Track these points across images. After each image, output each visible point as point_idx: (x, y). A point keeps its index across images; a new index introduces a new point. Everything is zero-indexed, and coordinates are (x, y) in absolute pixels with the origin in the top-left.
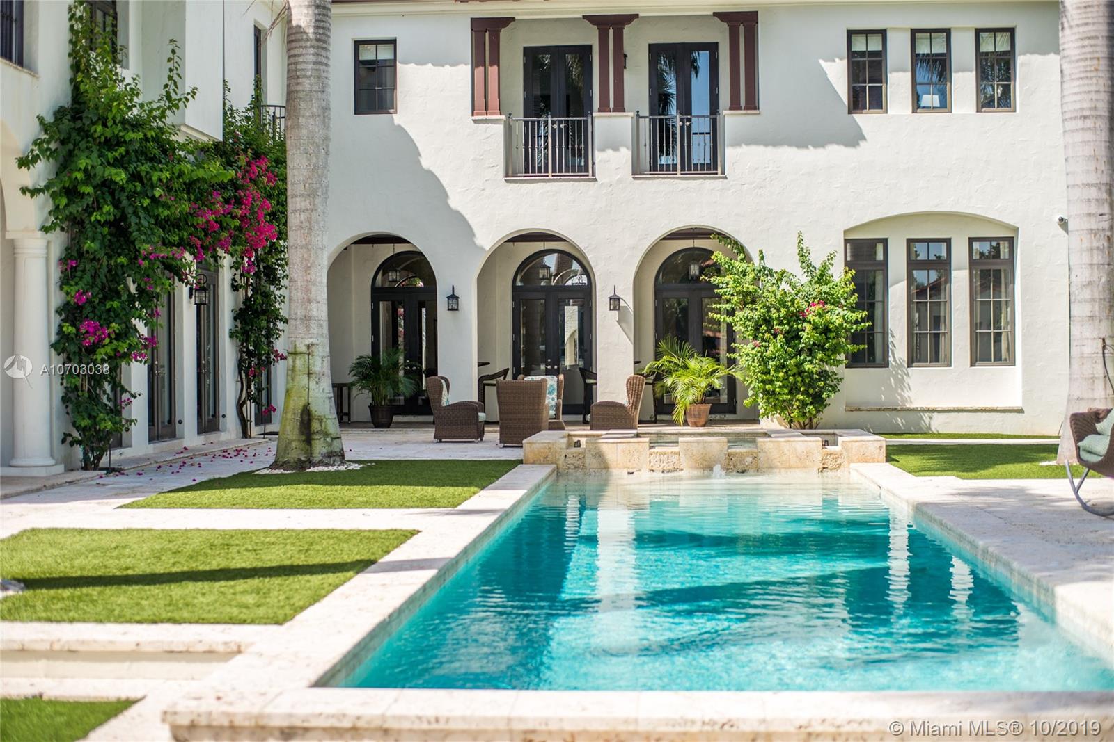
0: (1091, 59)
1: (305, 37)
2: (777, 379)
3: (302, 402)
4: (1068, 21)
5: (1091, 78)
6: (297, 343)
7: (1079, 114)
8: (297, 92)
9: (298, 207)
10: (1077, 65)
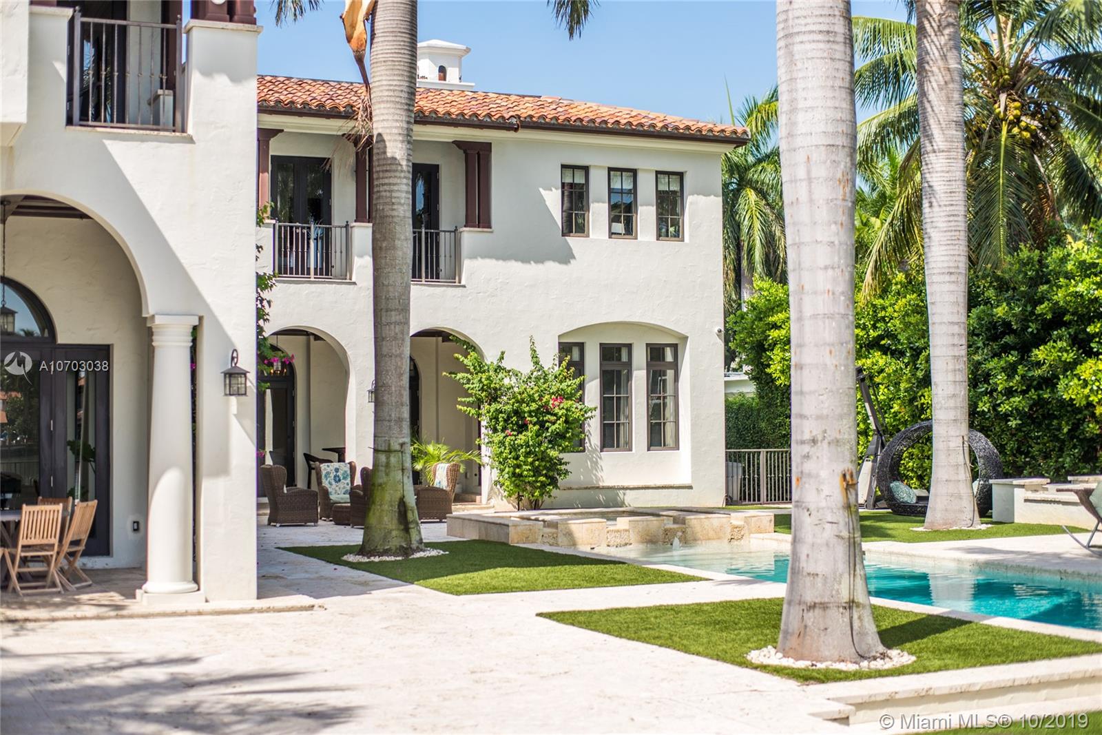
0: (955, 231)
1: (399, 168)
2: (525, 463)
3: (398, 495)
4: (937, 202)
5: (955, 245)
6: (392, 442)
7: (947, 271)
8: (392, 217)
9: (393, 319)
10: (945, 234)
